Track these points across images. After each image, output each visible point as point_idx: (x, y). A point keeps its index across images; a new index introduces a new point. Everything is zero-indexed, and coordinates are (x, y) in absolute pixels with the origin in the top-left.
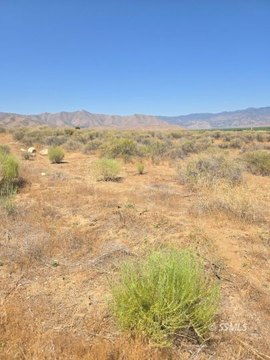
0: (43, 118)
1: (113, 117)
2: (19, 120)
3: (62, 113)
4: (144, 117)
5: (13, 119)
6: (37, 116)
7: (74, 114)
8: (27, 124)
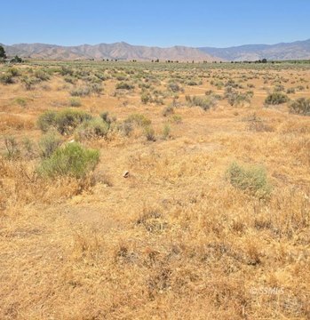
0: (83, 50)
1: (152, 49)
2: (60, 52)
3: (101, 45)
4: (185, 48)
5: (55, 51)
6: (76, 48)
7: (113, 46)
8: (68, 56)
